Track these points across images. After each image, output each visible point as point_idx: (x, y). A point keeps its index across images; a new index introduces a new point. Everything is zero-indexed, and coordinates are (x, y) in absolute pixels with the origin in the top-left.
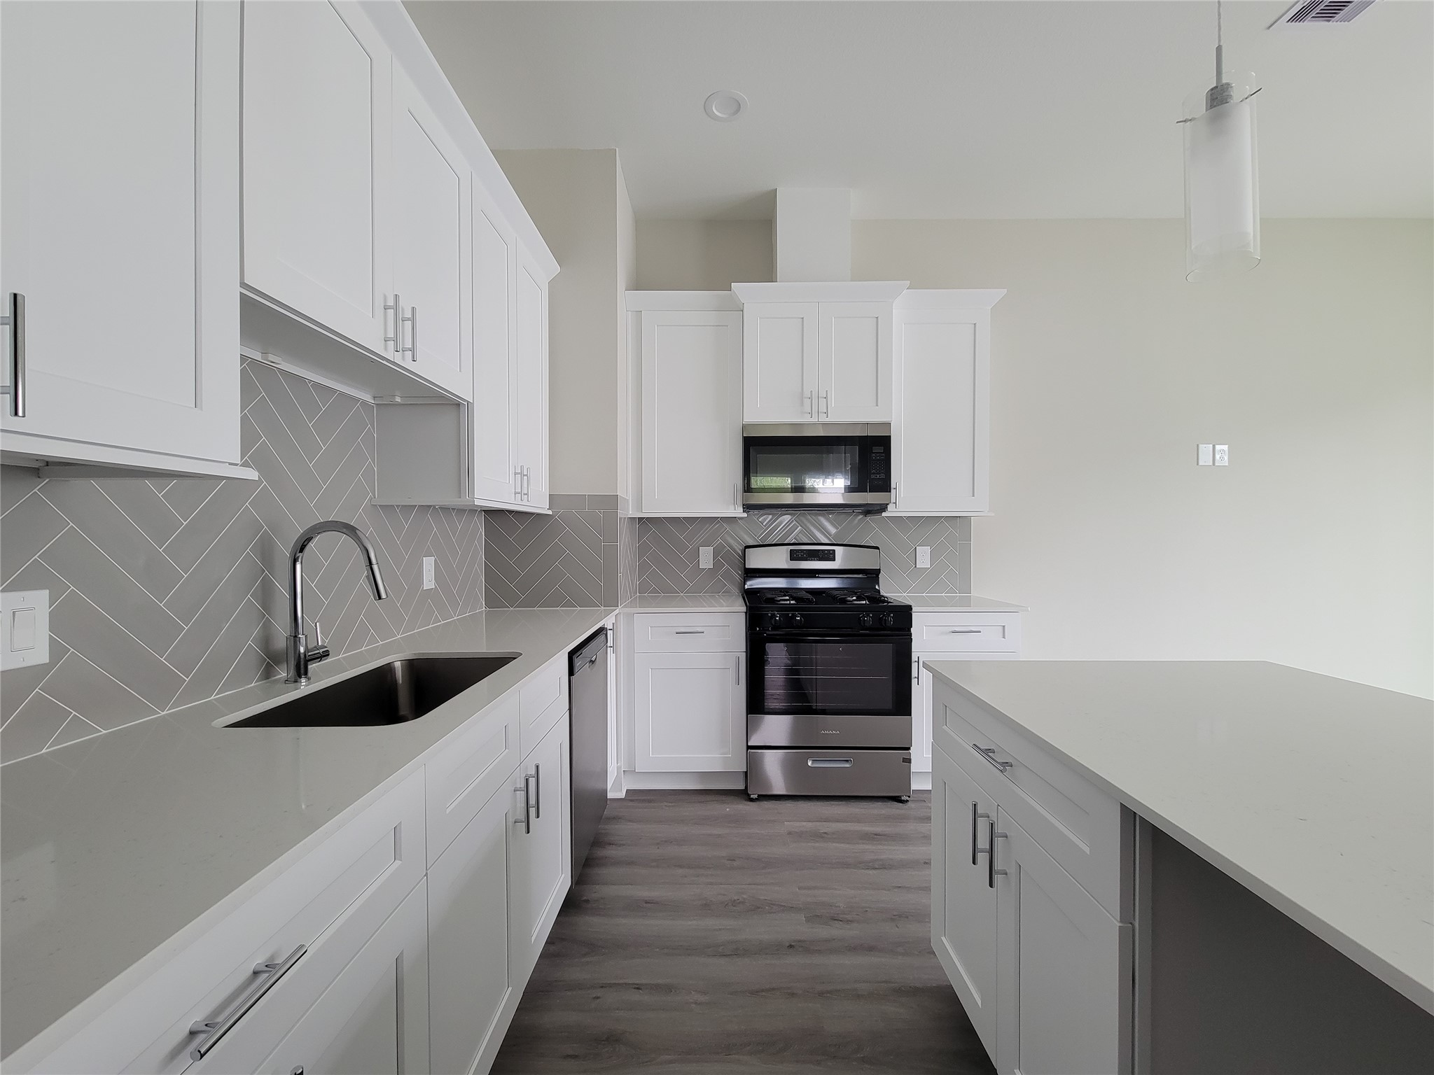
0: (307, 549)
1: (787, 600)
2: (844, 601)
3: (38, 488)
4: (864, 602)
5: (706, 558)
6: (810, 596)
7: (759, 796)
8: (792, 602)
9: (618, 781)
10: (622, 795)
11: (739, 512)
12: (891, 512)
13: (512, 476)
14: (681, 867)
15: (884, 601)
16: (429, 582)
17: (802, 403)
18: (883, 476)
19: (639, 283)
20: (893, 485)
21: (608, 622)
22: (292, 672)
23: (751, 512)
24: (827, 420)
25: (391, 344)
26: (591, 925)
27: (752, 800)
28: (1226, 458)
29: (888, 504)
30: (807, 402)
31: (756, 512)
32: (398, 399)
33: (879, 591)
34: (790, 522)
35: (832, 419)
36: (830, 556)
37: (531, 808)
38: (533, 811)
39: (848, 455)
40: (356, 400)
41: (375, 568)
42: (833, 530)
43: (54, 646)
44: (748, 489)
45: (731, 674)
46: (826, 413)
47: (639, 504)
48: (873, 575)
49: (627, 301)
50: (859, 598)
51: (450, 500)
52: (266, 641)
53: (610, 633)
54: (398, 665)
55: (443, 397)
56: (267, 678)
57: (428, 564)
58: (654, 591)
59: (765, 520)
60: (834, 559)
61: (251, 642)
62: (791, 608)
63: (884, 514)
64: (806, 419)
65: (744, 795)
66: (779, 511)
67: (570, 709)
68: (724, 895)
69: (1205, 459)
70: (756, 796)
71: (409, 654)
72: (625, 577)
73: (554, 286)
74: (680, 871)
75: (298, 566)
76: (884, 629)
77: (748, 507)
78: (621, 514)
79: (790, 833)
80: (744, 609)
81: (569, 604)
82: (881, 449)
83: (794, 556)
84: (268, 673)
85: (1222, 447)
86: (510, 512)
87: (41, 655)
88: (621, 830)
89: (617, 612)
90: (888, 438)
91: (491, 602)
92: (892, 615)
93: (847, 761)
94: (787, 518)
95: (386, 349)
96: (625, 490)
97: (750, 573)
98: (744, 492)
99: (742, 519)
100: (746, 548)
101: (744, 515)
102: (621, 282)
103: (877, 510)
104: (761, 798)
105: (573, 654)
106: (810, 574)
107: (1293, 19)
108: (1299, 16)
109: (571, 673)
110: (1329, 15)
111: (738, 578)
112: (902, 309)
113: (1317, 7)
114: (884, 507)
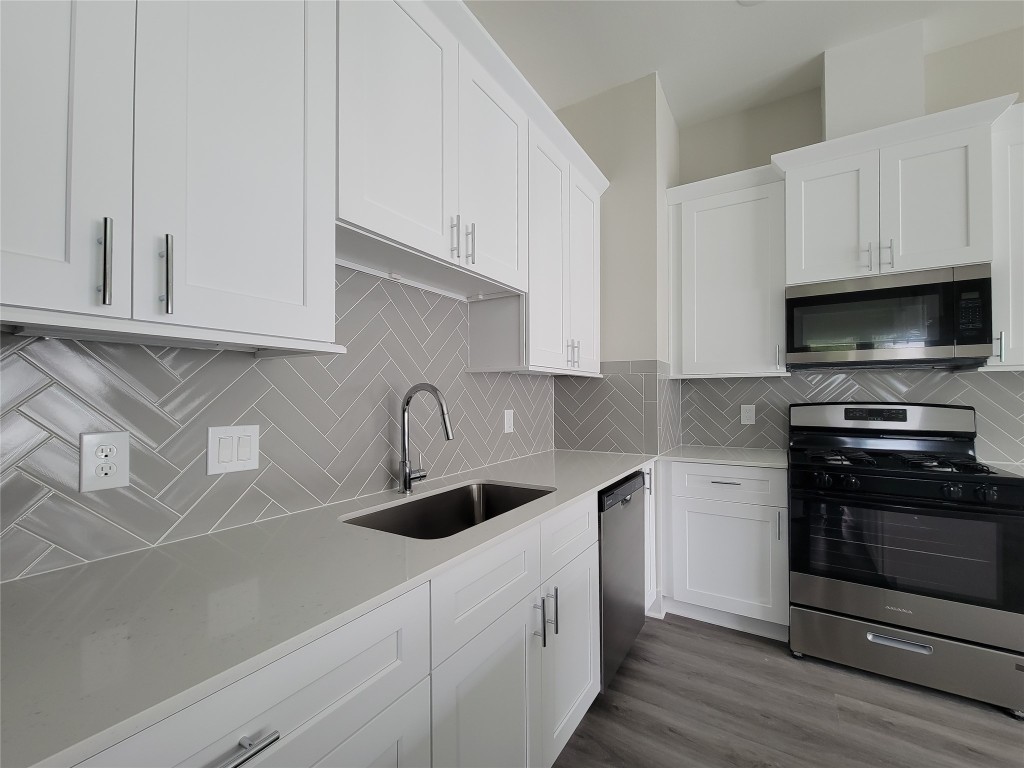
0: (411, 403)
1: (838, 460)
2: (919, 466)
3: (254, 364)
4: (950, 470)
5: (748, 415)
6: (870, 459)
7: (803, 655)
8: (845, 463)
9: (656, 606)
10: (662, 616)
11: (781, 371)
12: (992, 365)
13: (565, 348)
14: (708, 704)
15: (982, 471)
16: (509, 427)
17: (858, 258)
18: (979, 325)
20: (995, 334)
21: (645, 467)
22: (402, 486)
23: (798, 372)
24: (893, 270)
25: (455, 252)
26: (617, 732)
27: (795, 657)
29: (987, 357)
30: (865, 256)
31: (804, 371)
32: (481, 297)
33: (974, 458)
34: (844, 382)
35: (899, 268)
36: (901, 416)
37: (548, 624)
38: (551, 628)
39: (925, 306)
40: (454, 300)
41: (446, 417)
42: (904, 389)
43: (262, 459)
44: (791, 347)
45: (771, 530)
46: (891, 264)
47: (680, 369)
48: (968, 439)
50: (941, 465)
51: (512, 367)
52: (391, 463)
53: (647, 477)
54: (475, 487)
55: (507, 291)
56: (392, 488)
57: (509, 415)
58: (696, 443)
59: (813, 379)
60: (904, 419)
61: (381, 464)
62: (842, 468)
63: (980, 369)
64: (865, 273)
65: (790, 651)
66: (830, 370)
67: (600, 540)
68: (753, 753)
70: (799, 655)
71: (482, 480)
72: (667, 429)
73: (605, 199)
74: (708, 710)
75: (406, 414)
76: (982, 504)
77: (791, 367)
78: (660, 375)
79: (841, 709)
80: (786, 465)
81: (616, 450)
82: (975, 295)
83: (849, 415)
84: (391, 485)
86: (572, 376)
87: (254, 464)
88: (658, 649)
89: (656, 458)
90: (989, 280)
91: (558, 444)
92: (995, 488)
94: (842, 376)
95: (452, 257)
96: (665, 354)
97: (795, 431)
98: (788, 352)
99: (786, 378)
100: (792, 405)
101: (789, 374)
102: (662, 182)
103: (970, 364)
104: (807, 658)
105: (603, 493)
106: (872, 434)
109: (600, 510)
111: (784, 435)
112: (1005, 129)
114: (982, 361)
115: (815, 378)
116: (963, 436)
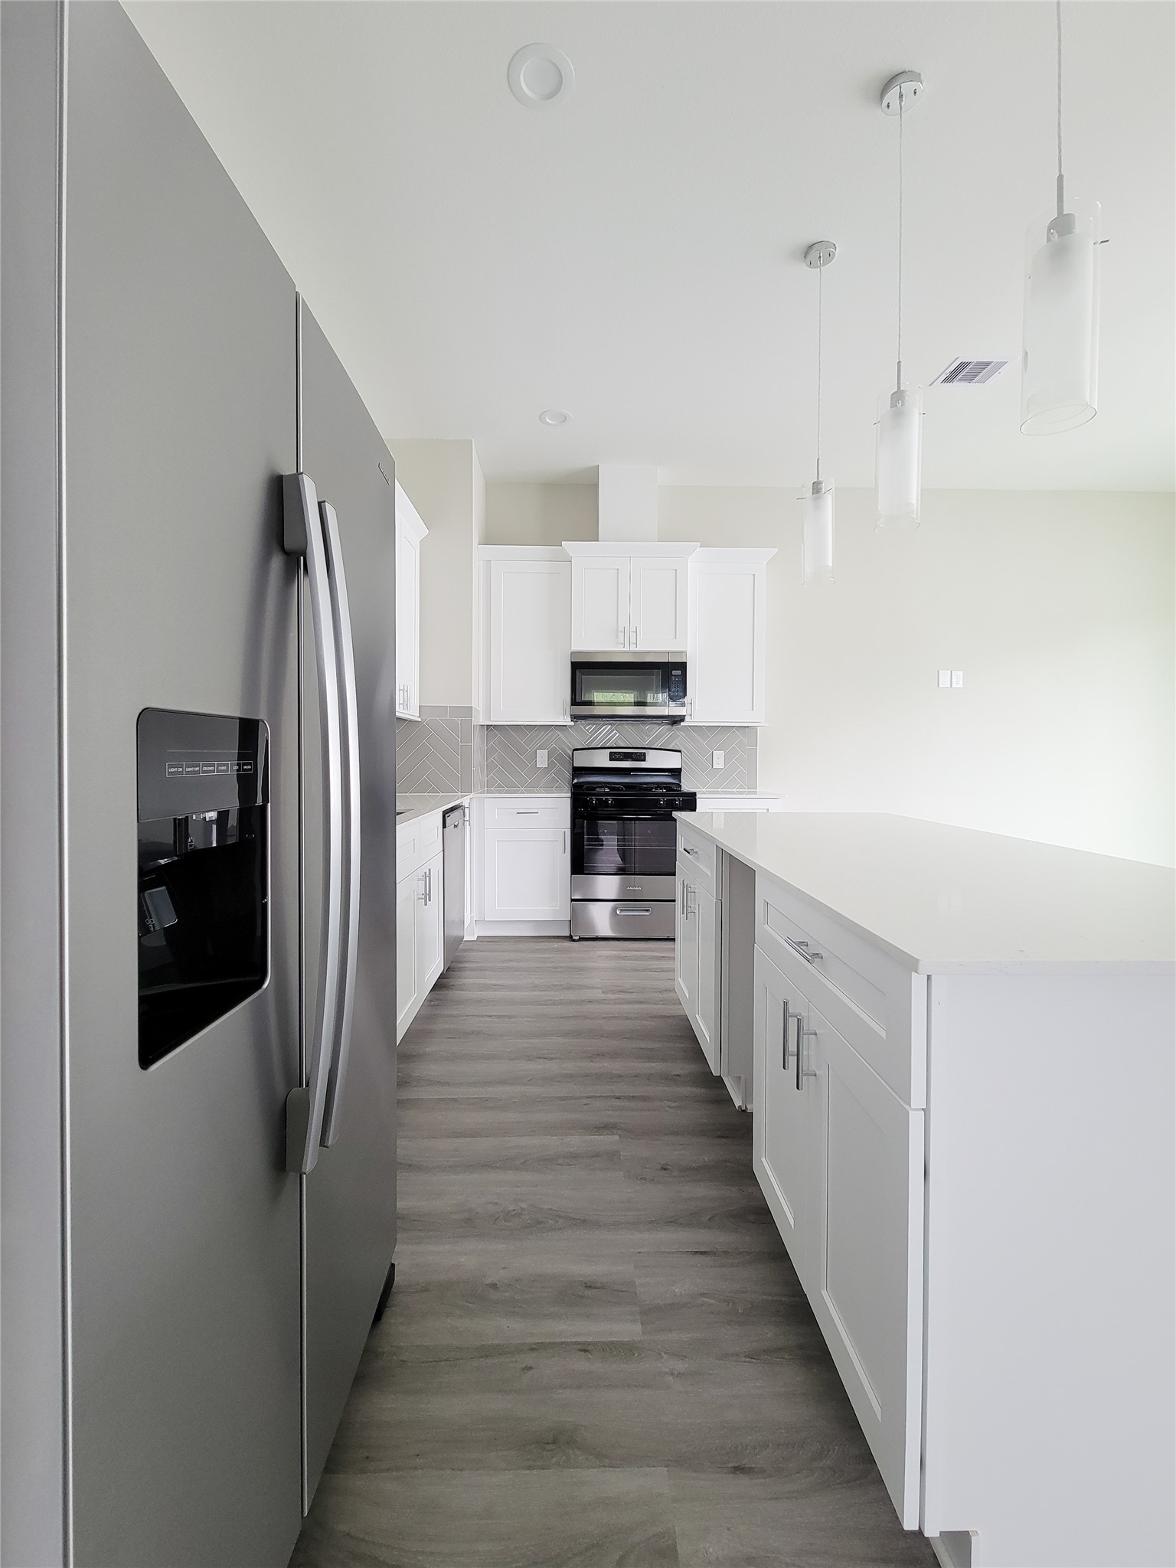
5: (542, 759)
7: (579, 938)
8: (607, 790)
9: (471, 928)
10: (474, 939)
11: (568, 721)
12: (688, 722)
15: (679, 790)
17: (617, 637)
18: (680, 693)
19: (488, 540)
20: (688, 701)
21: (465, 801)
23: (580, 722)
24: (636, 649)
27: (574, 940)
28: (961, 682)
29: (685, 715)
30: (621, 635)
31: (583, 721)
35: (639, 649)
36: (641, 758)
37: (427, 894)
38: (428, 897)
39: (653, 677)
44: (575, 702)
45: (559, 846)
46: (636, 644)
47: (488, 713)
49: (481, 553)
53: (467, 810)
58: (499, 786)
59: (590, 728)
60: (645, 760)
63: (682, 724)
64: (620, 648)
65: (570, 938)
66: (599, 721)
67: (444, 850)
69: (944, 682)
70: (577, 938)
72: (478, 775)
77: (575, 718)
78: (475, 722)
80: (569, 795)
82: (679, 672)
83: (613, 757)
85: (958, 675)
89: (471, 796)
90: (685, 664)
92: (682, 798)
93: (647, 910)
94: (609, 726)
96: (477, 703)
97: (578, 771)
98: (572, 705)
99: (570, 727)
100: (575, 750)
101: (573, 723)
102: (476, 540)
103: (676, 720)
104: (581, 939)
105: (445, 814)
106: (626, 772)
107: (946, 380)
108: (950, 378)
109: (444, 826)
110: (970, 379)
111: (568, 775)
112: (696, 562)
113: (961, 372)
114: (682, 719)
115: (589, 727)
116: (676, 773)
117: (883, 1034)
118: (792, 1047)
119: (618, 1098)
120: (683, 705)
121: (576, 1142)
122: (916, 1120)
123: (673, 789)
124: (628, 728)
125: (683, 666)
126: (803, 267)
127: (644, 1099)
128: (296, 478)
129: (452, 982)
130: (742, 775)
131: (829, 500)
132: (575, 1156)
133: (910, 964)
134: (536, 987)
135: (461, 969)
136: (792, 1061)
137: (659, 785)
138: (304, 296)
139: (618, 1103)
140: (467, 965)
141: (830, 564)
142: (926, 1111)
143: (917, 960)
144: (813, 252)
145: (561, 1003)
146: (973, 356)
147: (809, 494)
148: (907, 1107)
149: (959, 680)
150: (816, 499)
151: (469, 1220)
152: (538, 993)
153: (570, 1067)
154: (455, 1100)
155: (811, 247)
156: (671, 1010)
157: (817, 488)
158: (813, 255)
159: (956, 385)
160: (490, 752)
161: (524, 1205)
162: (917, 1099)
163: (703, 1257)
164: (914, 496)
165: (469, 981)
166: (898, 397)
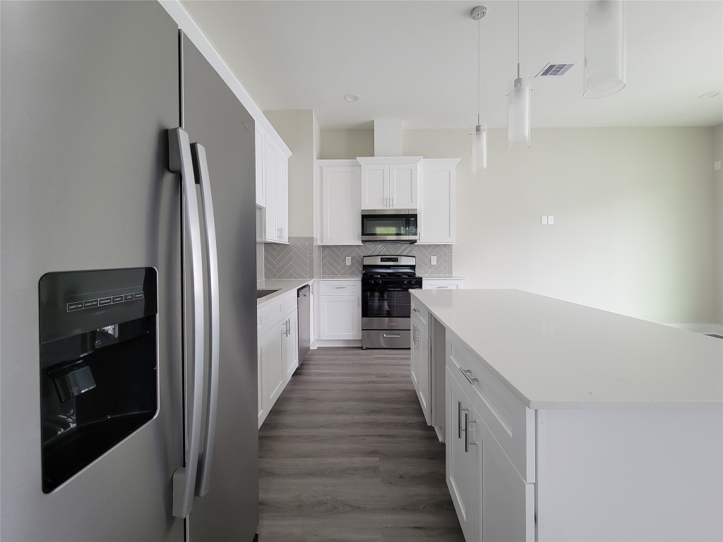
5: (348, 261)
8: (379, 276)
9: (314, 344)
10: (316, 348)
11: (360, 243)
12: (418, 243)
13: (276, 231)
17: (383, 203)
19: (322, 157)
20: (418, 233)
21: (310, 283)
24: (393, 208)
27: (364, 349)
30: (385, 202)
31: (370, 243)
33: (415, 274)
34: (381, 247)
36: (396, 260)
44: (364, 234)
45: (356, 304)
46: (392, 205)
47: (322, 240)
49: (317, 163)
53: (311, 286)
58: (328, 274)
59: (371, 246)
60: (398, 261)
62: (378, 278)
63: (416, 244)
64: (385, 208)
65: (362, 348)
66: (377, 243)
67: (298, 308)
69: (544, 222)
72: (317, 268)
77: (364, 241)
78: (315, 244)
80: (361, 279)
81: (296, 277)
82: (414, 219)
83: (382, 260)
85: (551, 218)
86: (274, 243)
89: (314, 280)
90: (417, 215)
91: (266, 277)
92: (416, 280)
93: (399, 335)
94: (381, 245)
96: (316, 235)
97: (365, 267)
98: (362, 236)
99: (362, 246)
100: (364, 257)
101: (363, 244)
102: (315, 157)
103: (413, 242)
104: (367, 349)
105: (298, 290)
106: (389, 267)
107: (543, 74)
108: (545, 73)
109: (298, 296)
110: (556, 73)
111: (361, 269)
112: (422, 167)
113: (551, 70)
114: (415, 241)
116: (413, 267)
117: (511, 434)
118: (463, 427)
119: (380, 436)
120: (416, 234)
121: (358, 461)
122: (529, 490)
123: (412, 275)
124: (390, 246)
125: (415, 216)
126: (470, 20)
127: (393, 436)
128: (175, 131)
129: (303, 371)
130: (446, 269)
131: (484, 135)
132: (356, 469)
133: (526, 403)
134: (344, 374)
135: (308, 365)
136: (463, 433)
137: (404, 273)
138: (185, 30)
139: (380, 439)
140: (312, 362)
141: (485, 166)
142: (536, 484)
143: (529, 401)
144: (475, 12)
145: (355, 383)
146: (557, 62)
147: (474, 132)
148: (524, 481)
149: (551, 222)
150: (478, 134)
151: (300, 506)
152: (344, 378)
153: (357, 418)
154: (298, 436)
155: (474, 9)
156: (408, 387)
157: (478, 129)
158: (475, 14)
159: (548, 77)
160: (324, 258)
161: (328, 498)
162: (530, 477)
163: (419, 531)
164: (527, 132)
165: (312, 370)
166: (518, 81)
